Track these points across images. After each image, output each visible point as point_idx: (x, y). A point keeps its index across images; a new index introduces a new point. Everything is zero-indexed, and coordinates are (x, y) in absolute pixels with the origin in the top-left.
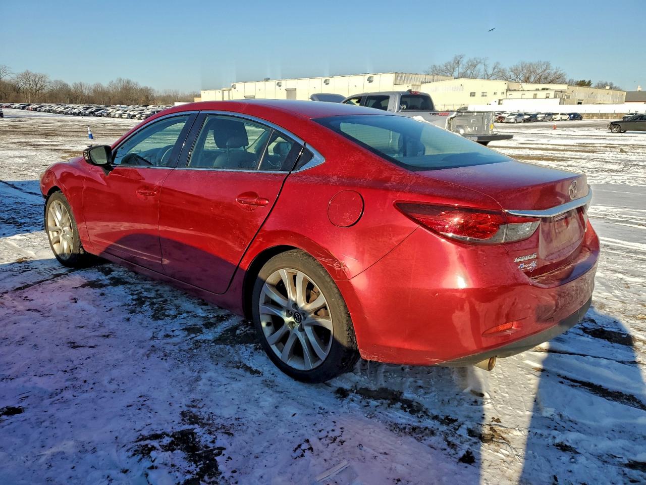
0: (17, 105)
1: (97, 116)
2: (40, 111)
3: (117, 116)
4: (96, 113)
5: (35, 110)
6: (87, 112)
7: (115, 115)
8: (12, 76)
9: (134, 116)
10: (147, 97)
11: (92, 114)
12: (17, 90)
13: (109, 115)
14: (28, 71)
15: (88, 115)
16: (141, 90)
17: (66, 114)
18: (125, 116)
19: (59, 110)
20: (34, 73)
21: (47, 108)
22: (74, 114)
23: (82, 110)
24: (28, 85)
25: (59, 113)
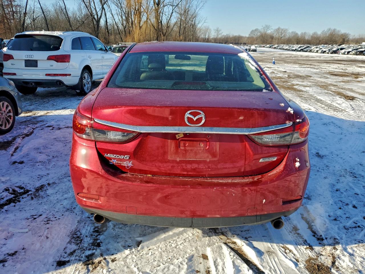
0: (268, 46)
1: (304, 51)
2: (277, 49)
3: (315, 51)
4: (304, 50)
5: (275, 48)
6: (299, 49)
7: (314, 51)
8: (272, 30)
9: (325, 51)
10: (344, 40)
11: (302, 50)
12: (272, 38)
13: (310, 51)
14: (279, 27)
15: (300, 51)
16: (342, 35)
17: (289, 50)
18: (320, 51)
19: (286, 48)
20: (282, 28)
21: (281, 47)
22: (293, 50)
23: (297, 48)
24: (278, 35)
25: (286, 50)
